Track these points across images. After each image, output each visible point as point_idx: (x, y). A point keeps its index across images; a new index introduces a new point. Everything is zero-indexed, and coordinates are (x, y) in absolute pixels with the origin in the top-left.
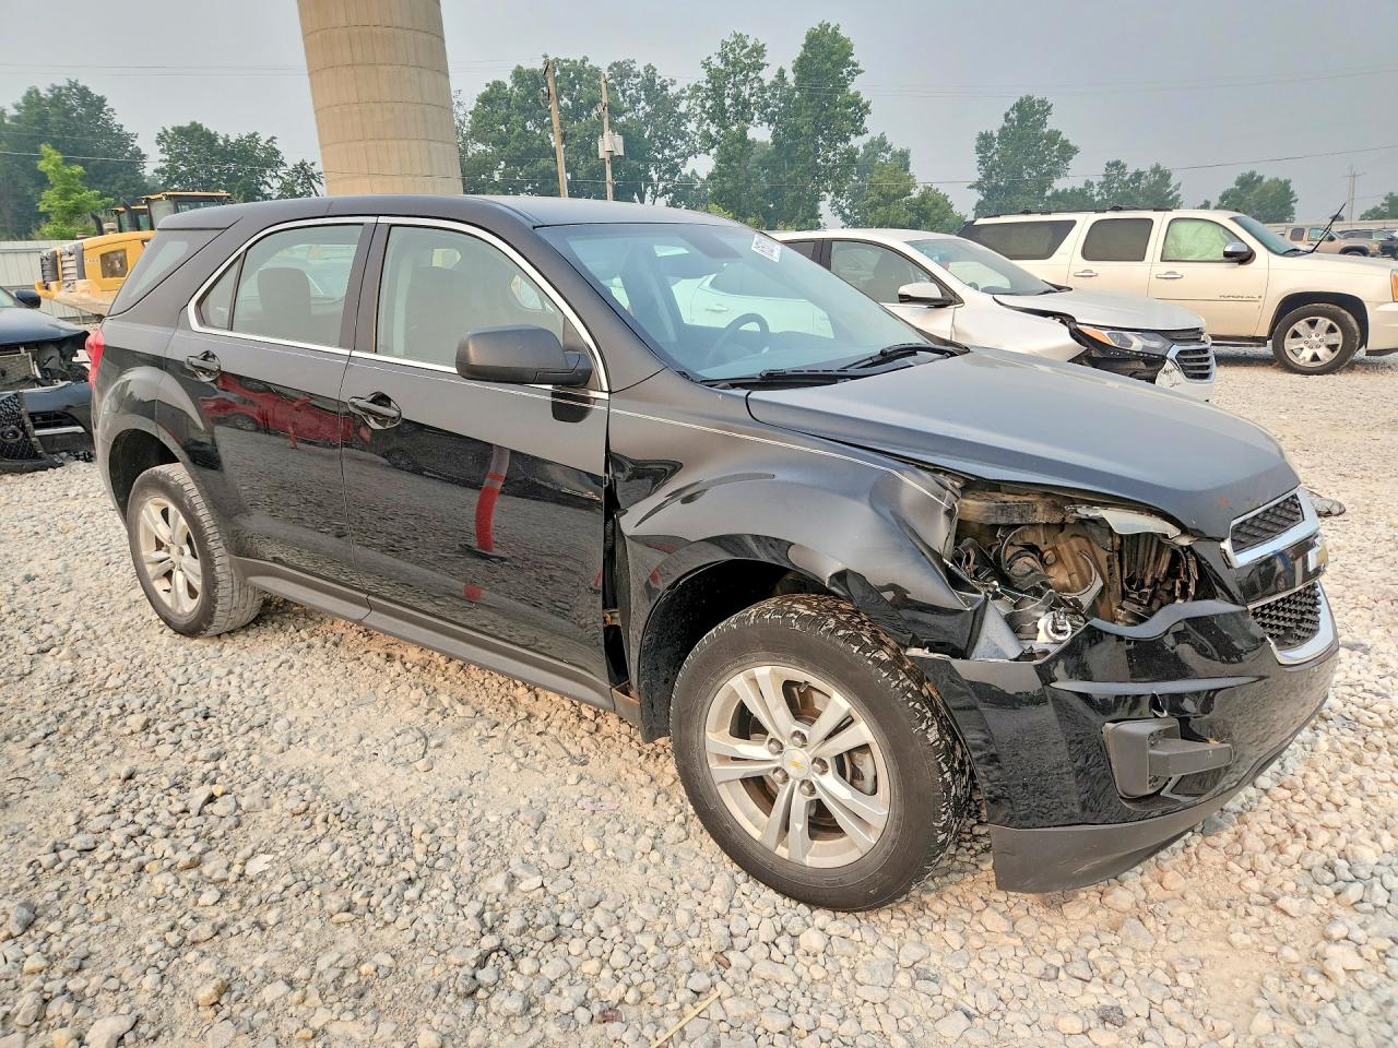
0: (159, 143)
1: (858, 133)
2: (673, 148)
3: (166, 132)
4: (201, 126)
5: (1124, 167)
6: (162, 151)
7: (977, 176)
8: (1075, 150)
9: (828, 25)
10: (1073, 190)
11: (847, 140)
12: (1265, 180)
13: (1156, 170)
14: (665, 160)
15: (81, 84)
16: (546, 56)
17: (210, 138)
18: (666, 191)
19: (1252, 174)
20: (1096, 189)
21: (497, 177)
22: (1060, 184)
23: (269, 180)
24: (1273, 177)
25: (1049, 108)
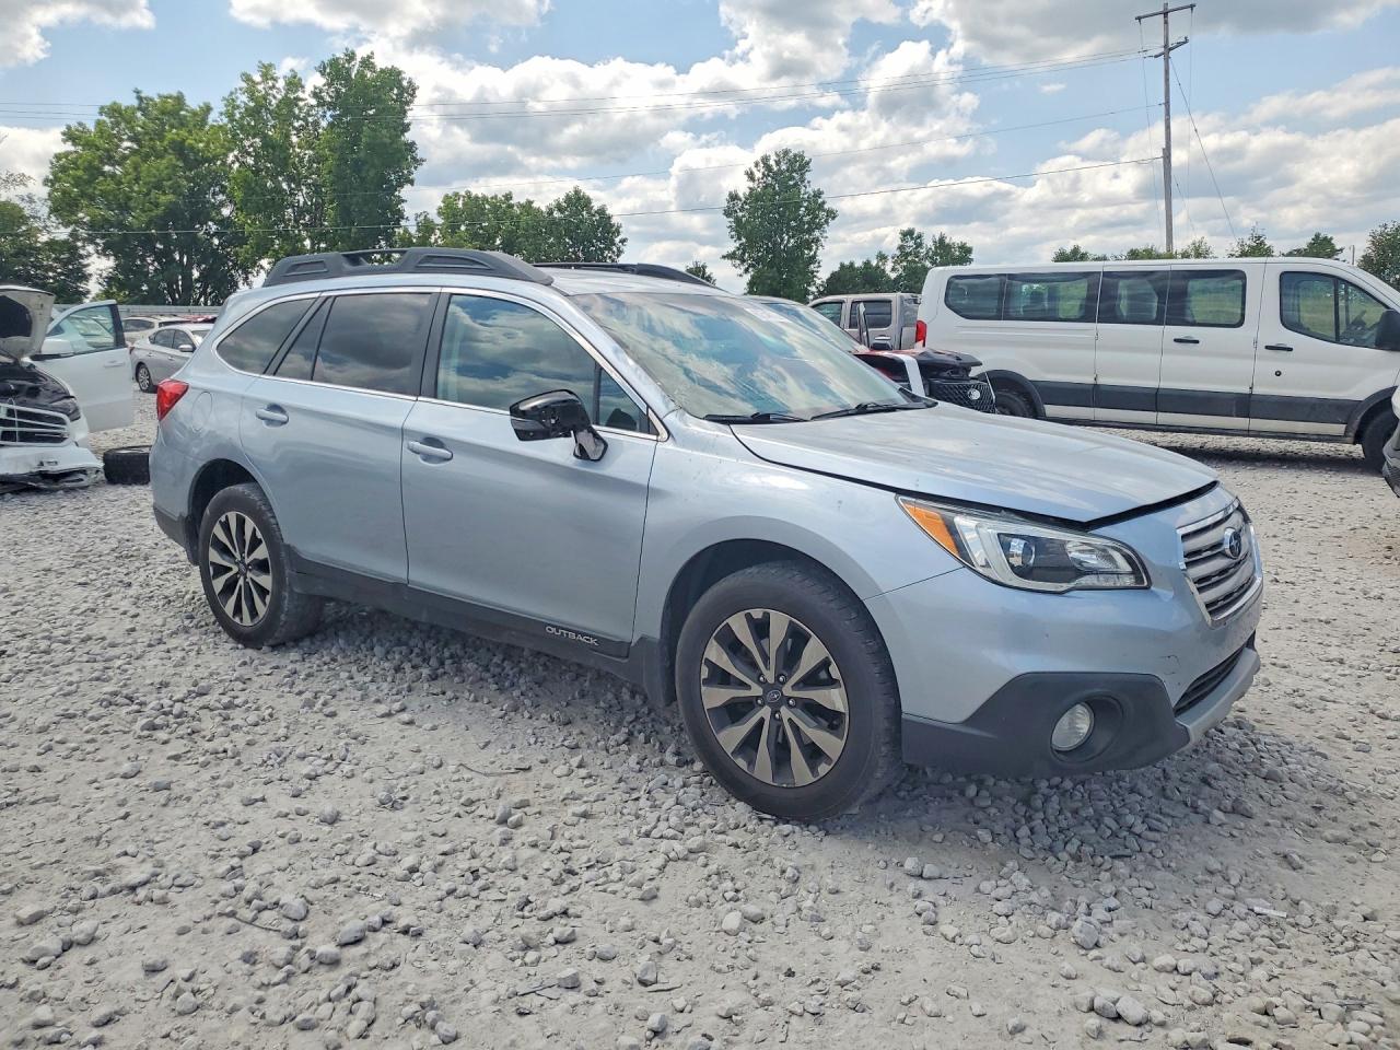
5: (919, 237)
7: (732, 246)
8: (834, 214)
16: (138, 92)
19: (1076, 248)
25: (808, 163)
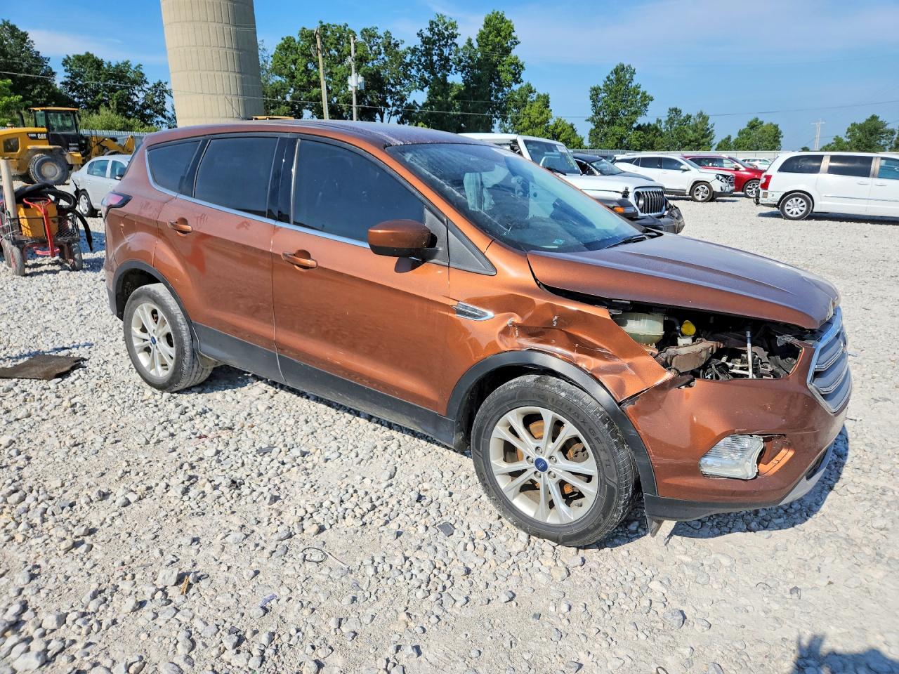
0: (64, 65)
1: (517, 82)
2: (403, 85)
3: (69, 58)
4: (92, 55)
5: (680, 112)
6: (66, 71)
7: (591, 114)
8: (652, 99)
9: (498, 13)
10: (649, 125)
11: (510, 86)
12: (764, 124)
13: (700, 115)
14: (398, 93)
15: (11, 23)
16: (321, 22)
17: (98, 64)
18: (397, 113)
19: (757, 119)
20: (663, 124)
21: (288, 99)
22: (641, 120)
23: (137, 93)
24: (769, 122)
25: (634, 71)
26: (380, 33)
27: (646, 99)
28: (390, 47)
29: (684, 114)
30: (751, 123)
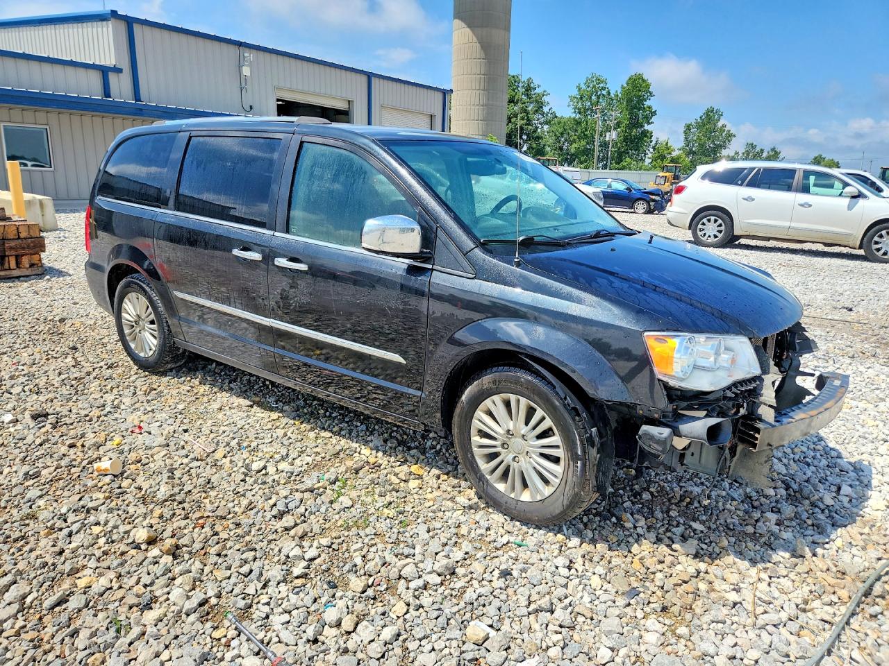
5: (755, 146)
8: (734, 136)
9: (640, 74)
13: (773, 149)
19: (821, 155)
20: (741, 155)
22: (724, 153)
24: (831, 157)
25: (722, 113)
26: (524, 78)
27: (730, 136)
28: (529, 89)
29: (758, 149)
30: (816, 158)
